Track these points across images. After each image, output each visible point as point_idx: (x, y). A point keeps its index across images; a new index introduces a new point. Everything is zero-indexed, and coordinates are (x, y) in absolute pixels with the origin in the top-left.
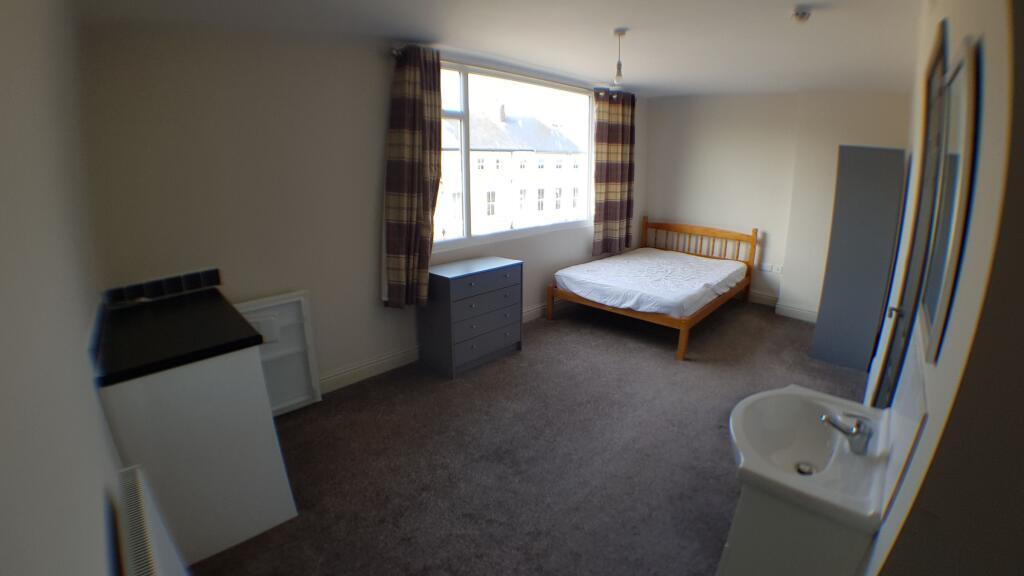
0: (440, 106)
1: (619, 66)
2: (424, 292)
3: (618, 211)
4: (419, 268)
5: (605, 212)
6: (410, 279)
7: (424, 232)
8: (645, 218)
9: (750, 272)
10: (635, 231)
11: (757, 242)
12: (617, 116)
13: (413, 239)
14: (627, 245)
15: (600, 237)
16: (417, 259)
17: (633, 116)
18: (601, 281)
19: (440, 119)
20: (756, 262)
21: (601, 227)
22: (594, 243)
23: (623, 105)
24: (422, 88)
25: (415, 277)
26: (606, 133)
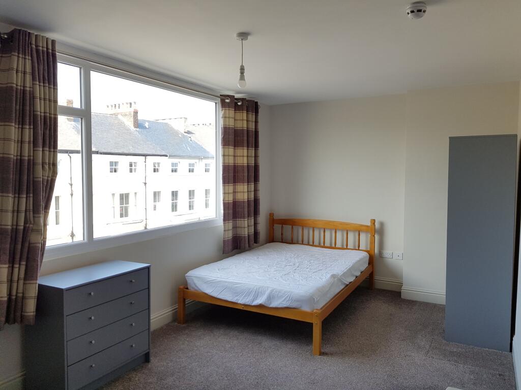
0: (56, 101)
1: (242, 69)
2: (31, 307)
3: (246, 210)
4: (25, 279)
5: (233, 210)
6: (14, 293)
7: (33, 238)
8: (271, 215)
9: (372, 260)
10: (262, 228)
11: (375, 231)
12: (242, 121)
13: (19, 246)
14: (256, 241)
15: (230, 235)
16: (23, 268)
17: (256, 122)
18: (231, 279)
19: (56, 115)
20: (376, 251)
21: (230, 225)
22: (224, 241)
23: (247, 111)
24: (34, 79)
25: (20, 290)
26: (232, 137)
